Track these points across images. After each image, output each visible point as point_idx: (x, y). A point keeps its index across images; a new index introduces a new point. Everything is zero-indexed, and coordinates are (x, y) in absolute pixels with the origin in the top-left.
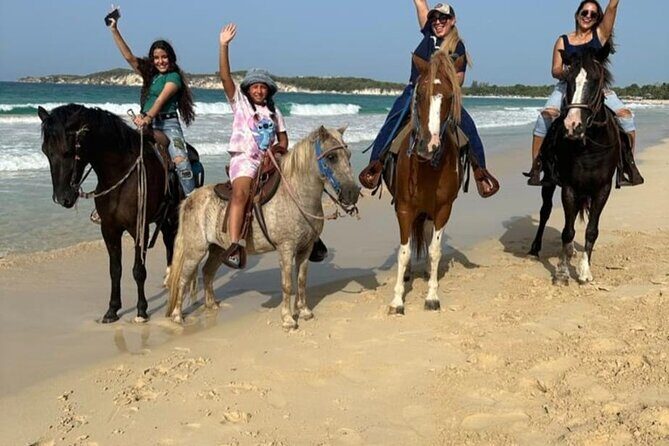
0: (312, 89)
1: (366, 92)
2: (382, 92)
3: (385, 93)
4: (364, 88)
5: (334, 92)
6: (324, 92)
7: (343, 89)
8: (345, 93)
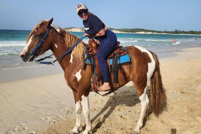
0: (124, 32)
1: (140, 33)
2: (145, 32)
3: (146, 33)
4: (139, 32)
5: (131, 33)
6: (128, 33)
7: (133, 32)
8: (134, 33)
